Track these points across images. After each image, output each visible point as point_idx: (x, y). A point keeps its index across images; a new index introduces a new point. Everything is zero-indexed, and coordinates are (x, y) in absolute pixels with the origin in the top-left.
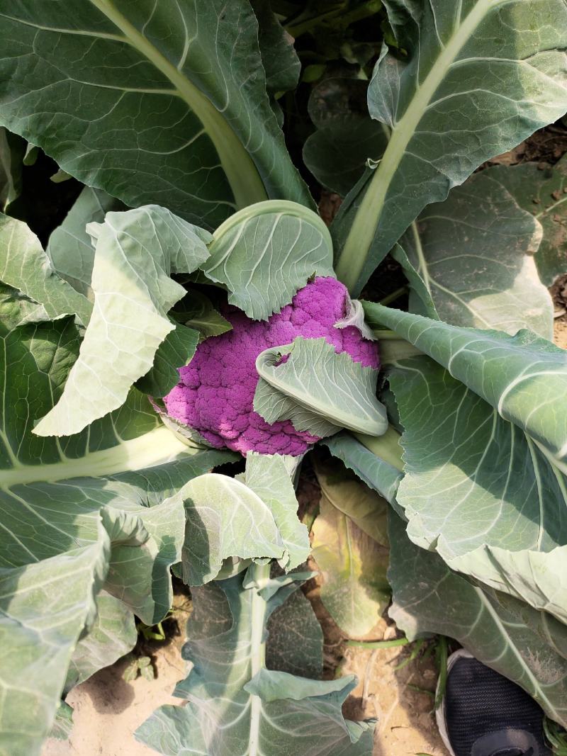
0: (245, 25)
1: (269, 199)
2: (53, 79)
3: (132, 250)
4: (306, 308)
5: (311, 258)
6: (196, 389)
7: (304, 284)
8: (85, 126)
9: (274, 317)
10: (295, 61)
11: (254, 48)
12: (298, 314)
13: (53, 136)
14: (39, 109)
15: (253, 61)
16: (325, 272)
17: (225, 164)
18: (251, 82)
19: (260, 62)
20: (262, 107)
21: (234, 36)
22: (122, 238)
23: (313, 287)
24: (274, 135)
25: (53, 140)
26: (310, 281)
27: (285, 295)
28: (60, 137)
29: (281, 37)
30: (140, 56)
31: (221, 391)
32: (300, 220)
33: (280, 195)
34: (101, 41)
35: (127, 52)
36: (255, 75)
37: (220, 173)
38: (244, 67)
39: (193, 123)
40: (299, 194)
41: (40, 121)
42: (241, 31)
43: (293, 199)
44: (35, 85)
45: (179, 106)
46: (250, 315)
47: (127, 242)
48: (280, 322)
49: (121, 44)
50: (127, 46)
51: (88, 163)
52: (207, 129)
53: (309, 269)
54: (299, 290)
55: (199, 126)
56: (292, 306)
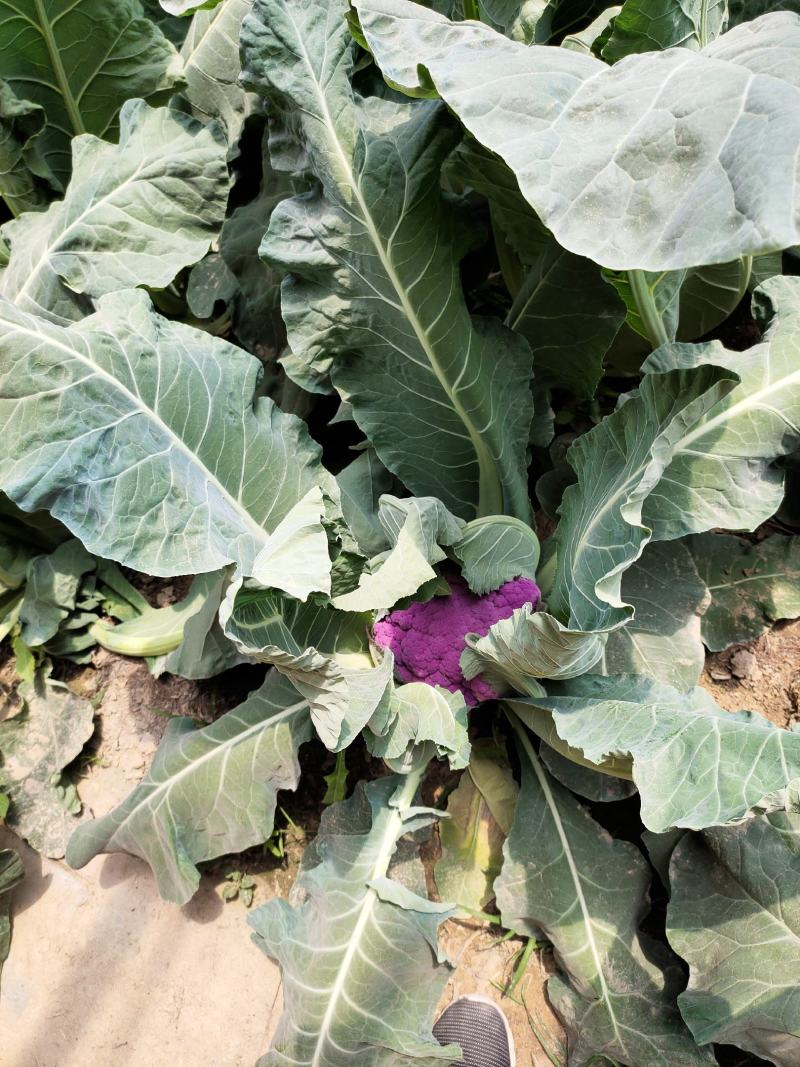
0: (525, 411)
1: (503, 514)
2: (400, 411)
3: (425, 524)
4: (507, 597)
5: (521, 562)
6: (406, 630)
7: (511, 580)
8: (405, 438)
9: (485, 595)
10: (550, 430)
11: (526, 425)
12: (500, 599)
13: (382, 437)
14: (383, 422)
15: (524, 432)
16: (528, 575)
17: (482, 482)
18: (518, 443)
19: (527, 434)
20: (520, 457)
21: (517, 415)
22: (422, 516)
23: (517, 583)
24: (521, 475)
25: (380, 439)
26: (516, 579)
27: (495, 583)
28: (386, 438)
29: (546, 412)
30: (458, 417)
31: (426, 636)
32: (522, 534)
33: (512, 513)
35: (452, 414)
36: (521, 440)
37: (476, 486)
38: (517, 434)
39: (473, 455)
40: (526, 515)
41: (380, 427)
42: (522, 414)
43: (521, 519)
44: (387, 410)
45: (469, 445)
46: (471, 587)
47: (424, 519)
48: (485, 601)
49: (451, 410)
50: (454, 413)
51: (394, 458)
52: (479, 460)
53: (518, 570)
54: (506, 583)
55: (476, 458)
56: (498, 592)
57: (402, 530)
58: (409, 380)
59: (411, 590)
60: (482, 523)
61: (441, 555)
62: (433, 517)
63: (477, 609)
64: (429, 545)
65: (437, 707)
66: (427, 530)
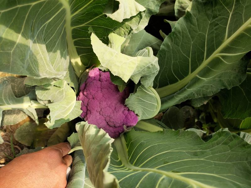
0: (210, 92)
2: (192, 37)
3: (149, 68)
4: (128, 114)
5: (144, 114)
6: (99, 80)
7: (136, 113)
8: (178, 46)
9: (126, 106)
10: (200, 105)
11: (204, 95)
12: (126, 112)
14: (183, 32)
15: (200, 95)
16: (139, 118)
17: (170, 86)
18: (194, 94)
19: (200, 97)
21: (207, 89)
22: (152, 65)
23: (135, 116)
24: (179, 101)
25: (174, 36)
26: (137, 115)
27: (132, 108)
28: (175, 38)
29: (206, 100)
30: (200, 64)
32: (155, 110)
34: (204, 53)
35: (201, 60)
36: (196, 95)
37: (167, 84)
38: (198, 92)
39: (181, 78)
41: (179, 32)
42: (208, 91)
43: (161, 107)
44: (190, 32)
45: (186, 74)
46: (127, 100)
48: (123, 107)
49: (203, 59)
50: (203, 61)
51: (168, 46)
52: (180, 81)
53: (140, 114)
54: (134, 112)
55: (181, 79)
56: (129, 110)
57: (142, 57)
58: (212, 33)
59: (115, 72)
60: (154, 93)
61: (136, 81)
62: (152, 70)
63: (119, 105)
64: (140, 73)
65: (68, 107)
66: (146, 69)
